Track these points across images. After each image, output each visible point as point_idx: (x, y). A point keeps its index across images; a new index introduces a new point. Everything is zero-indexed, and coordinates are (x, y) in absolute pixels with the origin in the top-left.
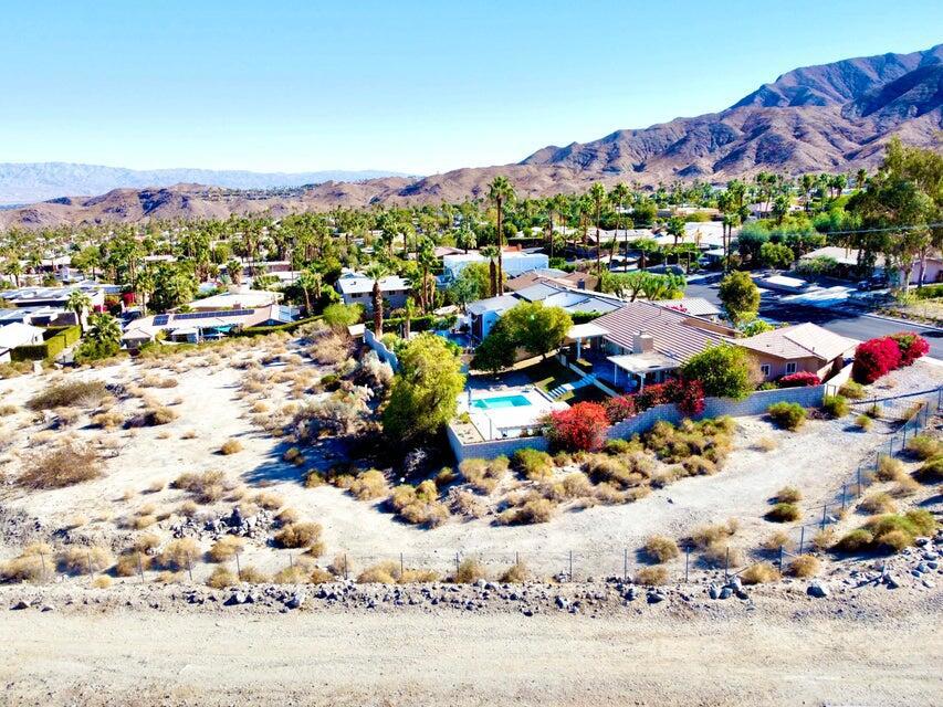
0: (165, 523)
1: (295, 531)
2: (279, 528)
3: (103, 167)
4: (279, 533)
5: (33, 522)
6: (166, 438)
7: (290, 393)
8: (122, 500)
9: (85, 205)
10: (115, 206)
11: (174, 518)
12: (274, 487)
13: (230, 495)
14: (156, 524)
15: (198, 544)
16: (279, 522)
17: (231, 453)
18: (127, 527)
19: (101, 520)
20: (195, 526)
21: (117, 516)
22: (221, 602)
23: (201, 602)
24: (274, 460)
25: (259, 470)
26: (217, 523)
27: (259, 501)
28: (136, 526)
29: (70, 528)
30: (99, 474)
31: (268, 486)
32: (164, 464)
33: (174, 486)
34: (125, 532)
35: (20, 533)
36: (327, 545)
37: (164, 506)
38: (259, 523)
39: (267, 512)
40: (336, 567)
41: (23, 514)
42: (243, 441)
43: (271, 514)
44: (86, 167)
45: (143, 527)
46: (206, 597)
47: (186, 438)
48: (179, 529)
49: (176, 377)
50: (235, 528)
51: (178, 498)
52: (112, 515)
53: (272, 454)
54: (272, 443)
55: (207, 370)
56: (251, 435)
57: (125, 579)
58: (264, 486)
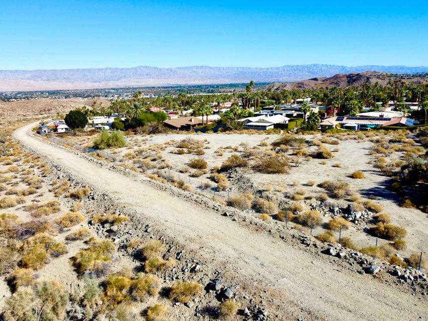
0: (308, 201)
1: (385, 228)
2: (375, 224)
3: (334, 66)
4: (374, 226)
5: (251, 184)
6: (324, 164)
7: (402, 157)
8: (292, 185)
9: (323, 81)
10: (336, 81)
11: (314, 200)
12: (378, 201)
13: (349, 198)
14: (303, 200)
15: (322, 217)
16: (376, 220)
17: (357, 178)
18: (289, 197)
19: (278, 191)
20: (324, 207)
21: (286, 191)
22: (320, 250)
23: (308, 245)
24: (383, 187)
25: (371, 190)
26: (336, 209)
27: (366, 205)
28: (293, 198)
29: (264, 191)
30: (286, 172)
31: (375, 199)
32: (319, 175)
33: (320, 186)
34: (287, 200)
35: (244, 187)
36: (407, 244)
37: (311, 193)
38: (362, 217)
39: (369, 212)
40: (412, 261)
41: (249, 180)
42: (365, 174)
43: (371, 214)
44: (327, 66)
45: (296, 200)
46: (312, 243)
47: (334, 166)
48: (315, 206)
49: (340, 142)
50: (346, 215)
51: (320, 192)
52: (284, 191)
53: (382, 184)
54: (383, 179)
55: (357, 141)
56: (372, 172)
57: (278, 222)
58: (371, 199)
